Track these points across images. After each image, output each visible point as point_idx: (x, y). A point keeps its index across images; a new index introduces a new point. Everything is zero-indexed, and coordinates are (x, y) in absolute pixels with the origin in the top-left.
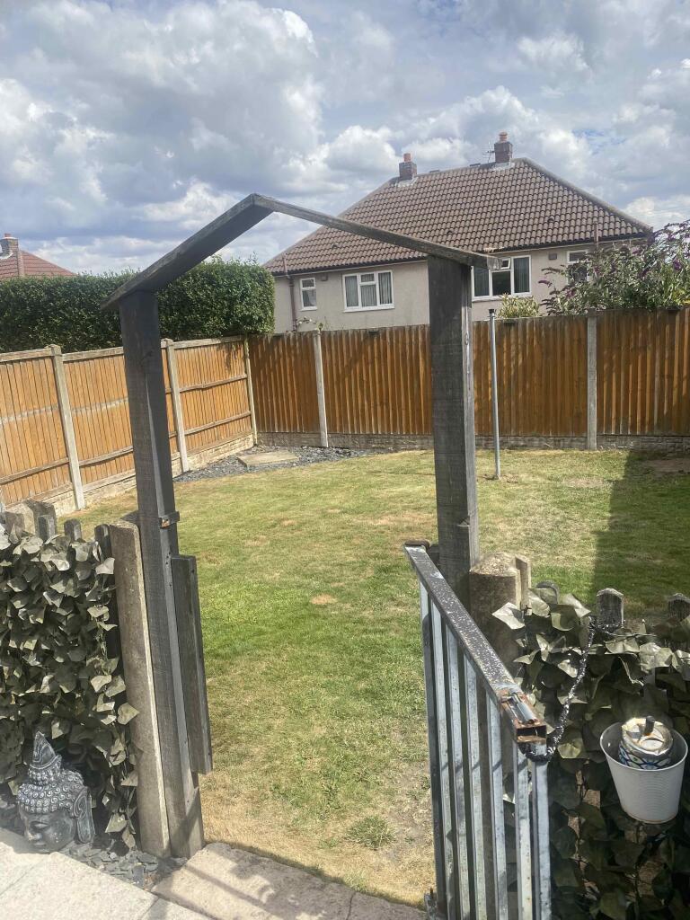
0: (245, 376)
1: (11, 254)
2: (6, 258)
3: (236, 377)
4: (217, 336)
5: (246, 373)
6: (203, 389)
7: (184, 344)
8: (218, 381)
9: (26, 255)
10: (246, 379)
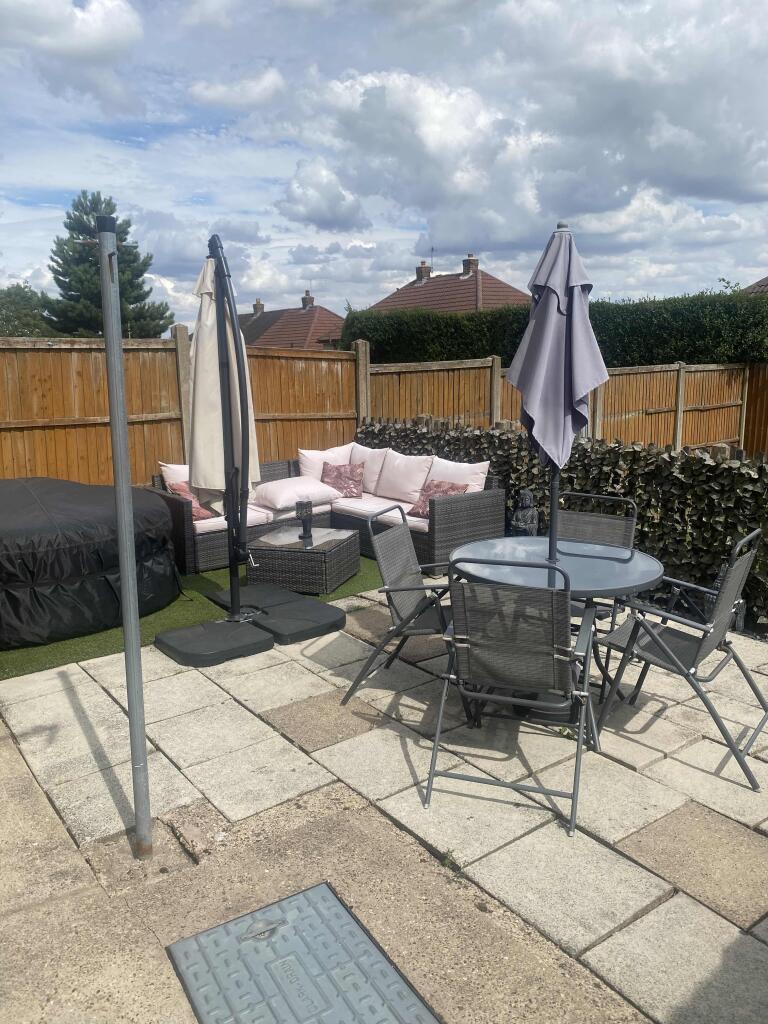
0: (740, 402)
1: (471, 274)
2: (466, 277)
3: (732, 403)
4: (723, 363)
5: (742, 399)
6: (701, 411)
7: (693, 367)
8: (715, 405)
9: (485, 275)
10: (741, 405)
